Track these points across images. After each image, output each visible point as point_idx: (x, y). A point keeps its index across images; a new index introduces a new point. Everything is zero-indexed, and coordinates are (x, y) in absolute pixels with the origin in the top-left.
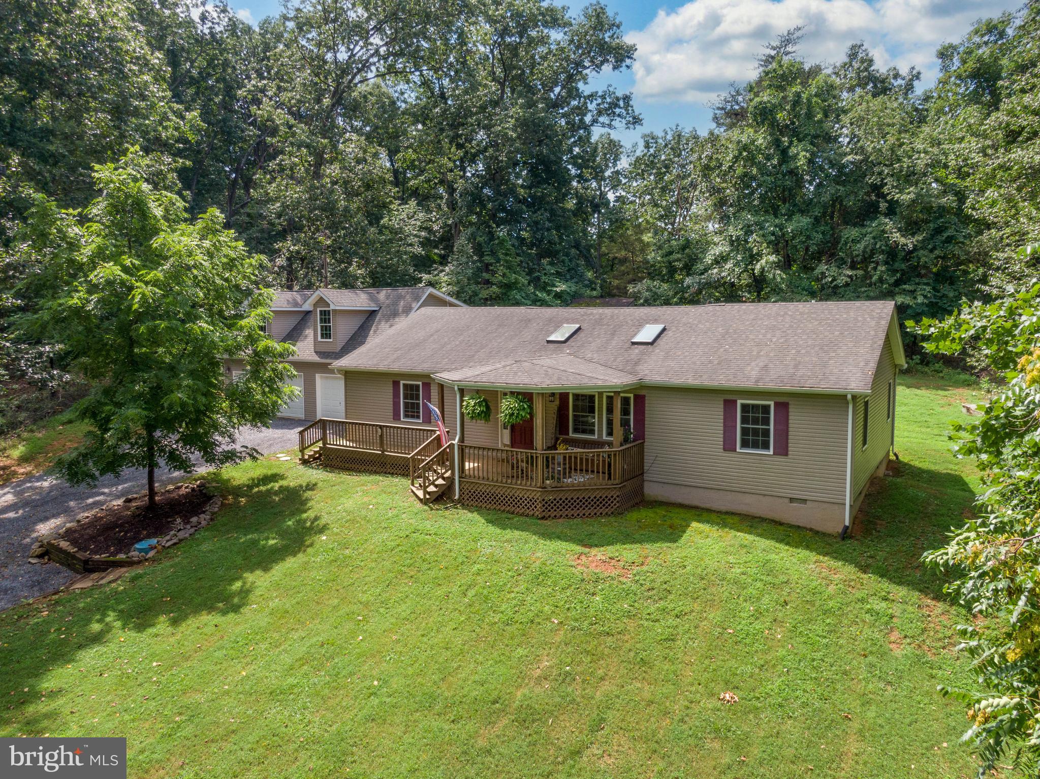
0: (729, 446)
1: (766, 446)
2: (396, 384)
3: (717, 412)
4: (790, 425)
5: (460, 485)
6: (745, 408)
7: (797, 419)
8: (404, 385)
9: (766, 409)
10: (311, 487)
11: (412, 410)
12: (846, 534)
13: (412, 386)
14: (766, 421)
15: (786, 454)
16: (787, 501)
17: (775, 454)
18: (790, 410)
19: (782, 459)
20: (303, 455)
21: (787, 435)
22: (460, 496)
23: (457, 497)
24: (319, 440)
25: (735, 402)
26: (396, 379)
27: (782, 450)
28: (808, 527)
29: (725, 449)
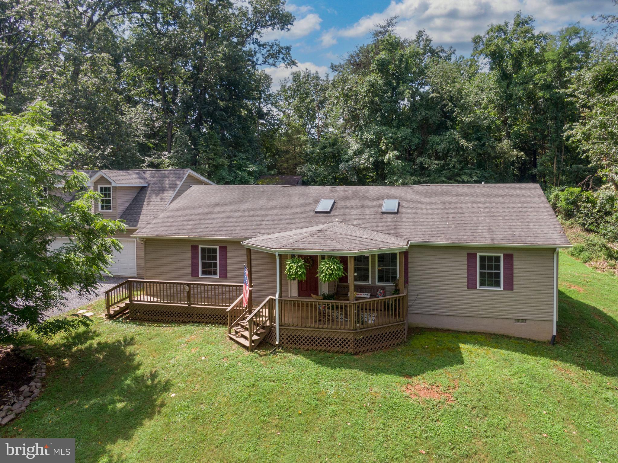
0: (471, 285)
1: (497, 284)
2: (194, 248)
3: (462, 262)
4: (514, 269)
5: (280, 332)
6: (482, 258)
7: (518, 265)
8: (202, 249)
9: (498, 258)
10: (130, 342)
11: (209, 269)
12: (554, 341)
13: (209, 249)
14: (498, 268)
15: (512, 289)
16: (513, 321)
17: (504, 289)
18: (514, 259)
19: (509, 292)
20: (109, 311)
21: (513, 276)
22: (280, 341)
23: (277, 343)
24: (126, 298)
25: (475, 255)
26: (196, 244)
27: (509, 286)
28: (528, 338)
29: (468, 288)
